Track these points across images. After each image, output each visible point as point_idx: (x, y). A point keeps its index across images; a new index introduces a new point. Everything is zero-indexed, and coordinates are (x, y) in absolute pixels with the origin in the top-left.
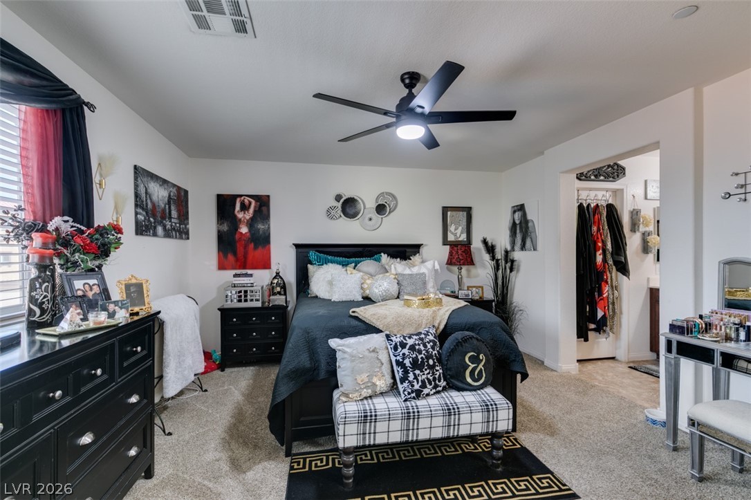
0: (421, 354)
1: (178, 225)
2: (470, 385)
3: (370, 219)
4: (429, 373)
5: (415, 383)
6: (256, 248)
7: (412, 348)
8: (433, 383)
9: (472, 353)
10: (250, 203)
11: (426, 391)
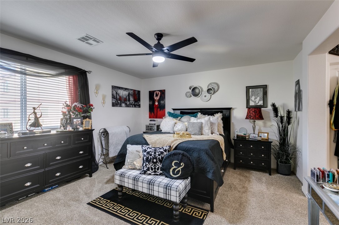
0: (151, 156)
1: (134, 103)
2: (171, 176)
3: (205, 96)
4: (152, 165)
5: (145, 168)
6: (160, 110)
7: (148, 153)
8: (154, 170)
9: (177, 161)
10: (159, 93)
11: (148, 172)
